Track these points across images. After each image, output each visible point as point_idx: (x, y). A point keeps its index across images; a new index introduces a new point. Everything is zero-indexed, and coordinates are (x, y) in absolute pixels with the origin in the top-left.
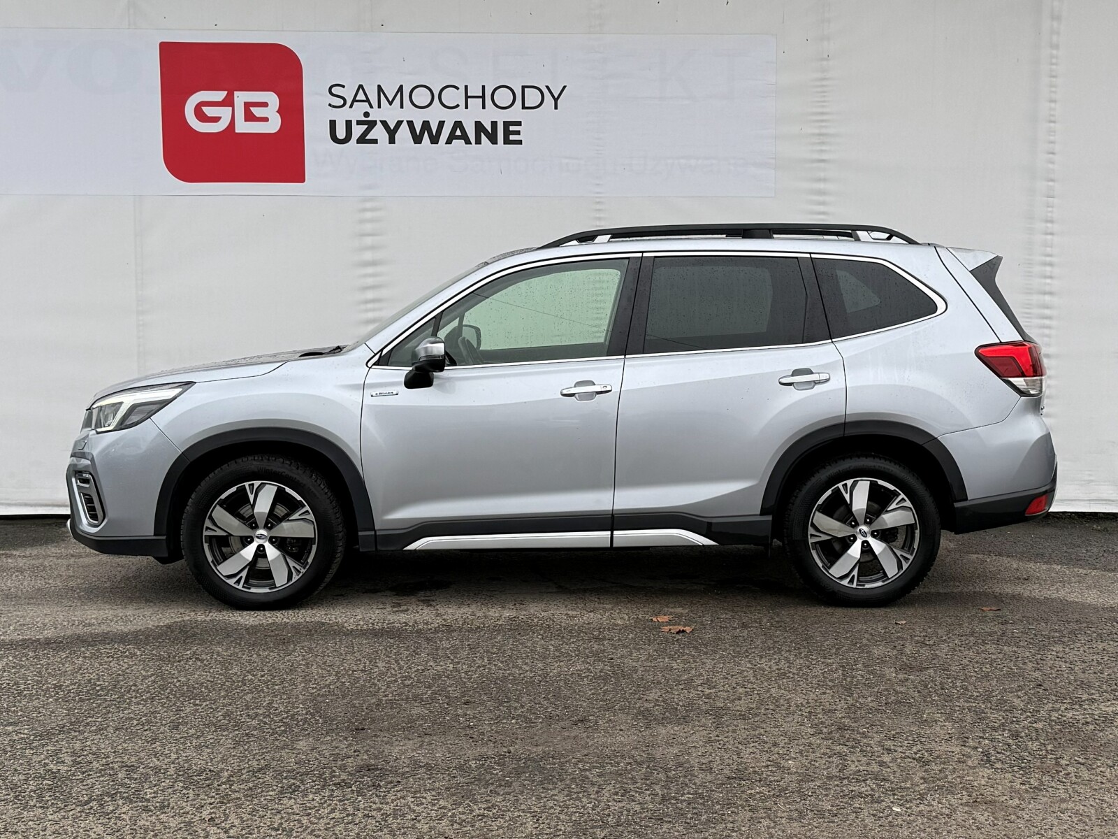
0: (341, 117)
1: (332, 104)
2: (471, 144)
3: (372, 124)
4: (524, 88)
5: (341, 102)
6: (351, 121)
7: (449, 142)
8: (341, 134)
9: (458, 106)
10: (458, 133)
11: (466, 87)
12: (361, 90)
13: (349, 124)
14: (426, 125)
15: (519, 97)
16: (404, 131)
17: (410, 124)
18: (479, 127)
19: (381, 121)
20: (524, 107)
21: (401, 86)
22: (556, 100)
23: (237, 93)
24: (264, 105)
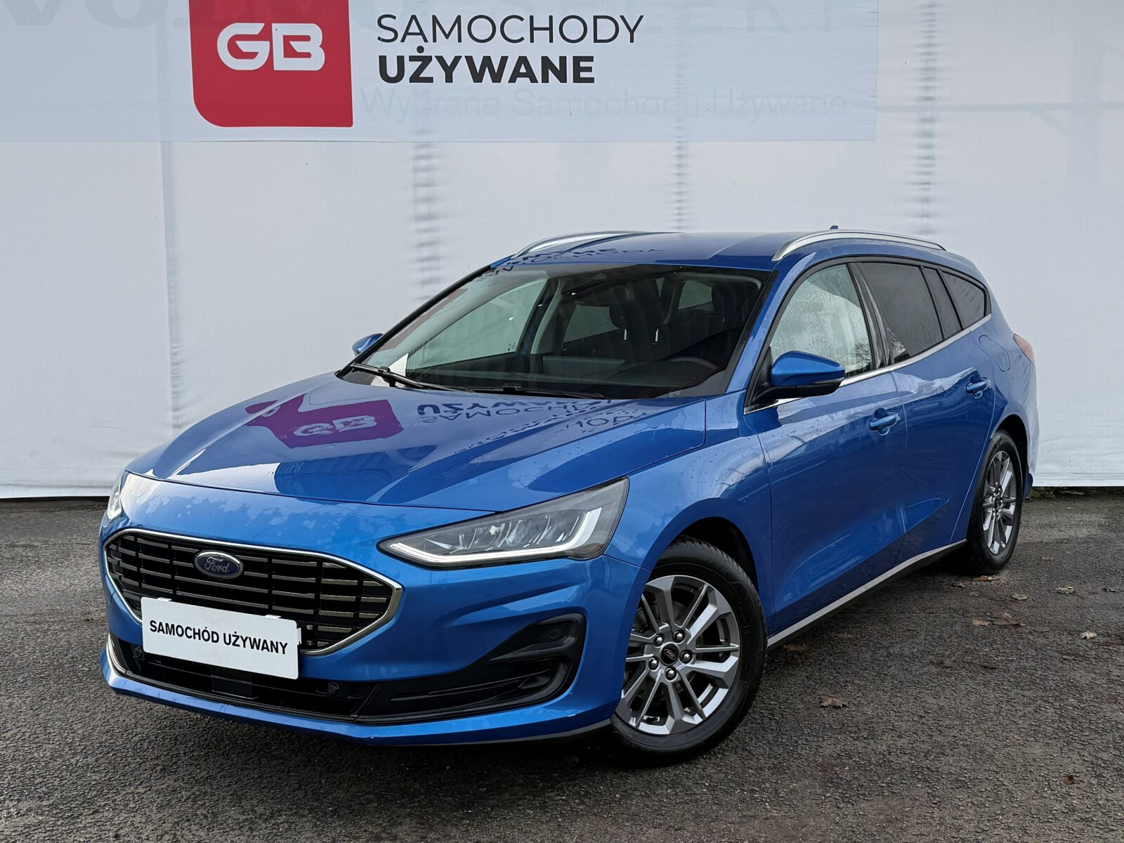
0: (392, 52)
1: (382, 37)
2: (537, 82)
3: (426, 61)
4: (596, 18)
5: (391, 35)
6: (403, 57)
7: (512, 80)
8: (392, 71)
9: (522, 39)
10: (523, 70)
11: (532, 18)
12: (414, 21)
13: (400, 60)
14: (487, 61)
15: (590, 28)
16: (462, 69)
17: (470, 60)
18: (546, 62)
19: (436, 57)
20: (596, 40)
21: (459, 17)
22: (632, 32)
23: (274, 26)
24: (307, 38)
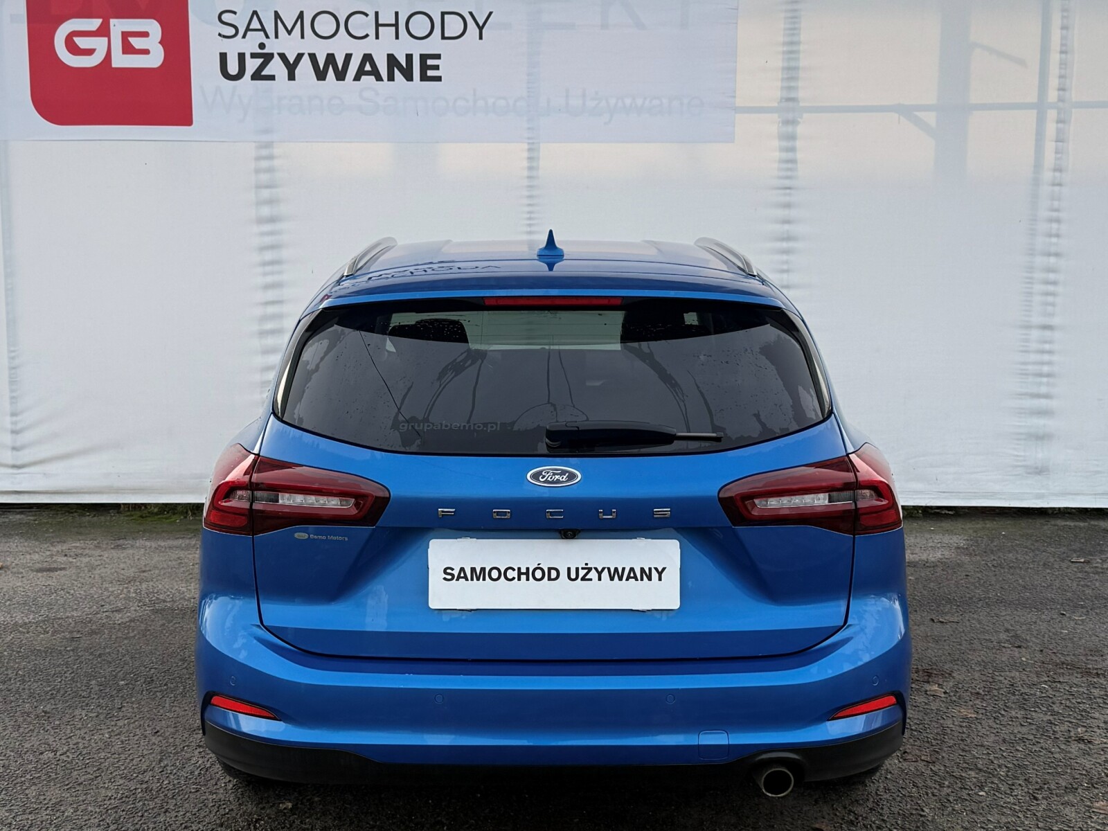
0: (233, 48)
1: (223, 33)
2: (382, 80)
3: (268, 58)
4: (443, 14)
5: (232, 31)
6: (244, 54)
7: (357, 78)
8: (233, 68)
9: (367, 35)
10: (368, 68)
11: (377, 14)
12: (255, 16)
13: (241, 57)
14: (331, 58)
15: (438, 25)
16: (305, 67)
17: (313, 57)
18: (392, 60)
19: (279, 54)
20: (443, 37)
21: (302, 13)
22: (481, 28)
23: (113, 22)
24: (145, 34)
